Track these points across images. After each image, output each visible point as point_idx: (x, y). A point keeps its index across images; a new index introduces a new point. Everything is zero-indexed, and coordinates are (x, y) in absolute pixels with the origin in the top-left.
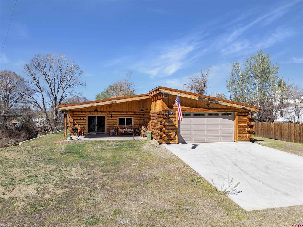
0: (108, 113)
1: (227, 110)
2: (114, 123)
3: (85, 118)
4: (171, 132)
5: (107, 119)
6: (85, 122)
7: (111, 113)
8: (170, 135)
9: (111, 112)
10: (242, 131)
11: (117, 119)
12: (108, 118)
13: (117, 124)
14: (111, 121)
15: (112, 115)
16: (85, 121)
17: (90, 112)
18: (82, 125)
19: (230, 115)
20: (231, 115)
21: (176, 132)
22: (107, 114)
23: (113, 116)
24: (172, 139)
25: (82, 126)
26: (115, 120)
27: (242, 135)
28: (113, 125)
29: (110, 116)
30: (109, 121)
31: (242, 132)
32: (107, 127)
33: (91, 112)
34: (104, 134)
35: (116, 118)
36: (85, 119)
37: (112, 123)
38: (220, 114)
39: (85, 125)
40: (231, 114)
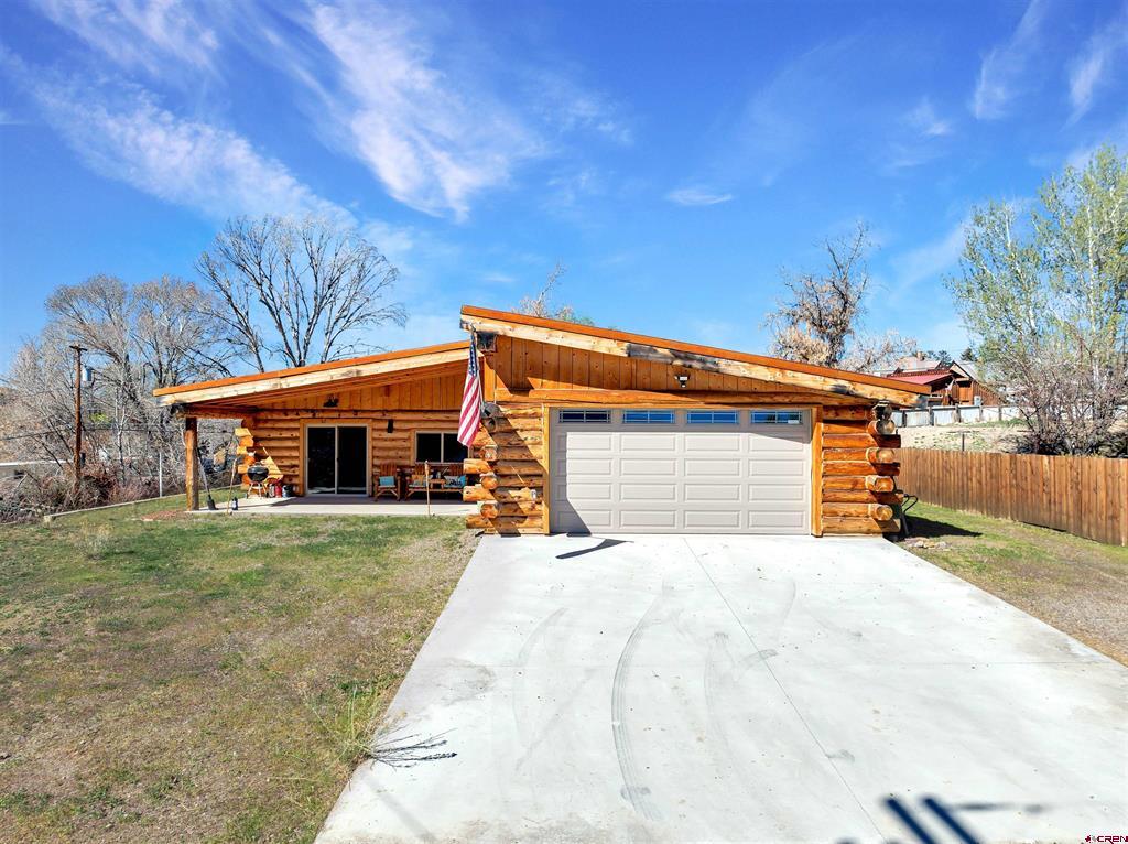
0: (379, 415)
1: (767, 400)
2: (400, 453)
3: (295, 434)
4: (520, 488)
5: (374, 439)
6: (297, 448)
7: (388, 416)
8: (516, 499)
9: (387, 411)
10: (842, 490)
11: (409, 438)
12: (376, 435)
13: (409, 458)
14: (388, 444)
15: (391, 422)
16: (295, 444)
17: (313, 411)
18: (286, 457)
21: (539, 489)
22: (374, 420)
23: (395, 425)
24: (526, 517)
25: (287, 463)
26: (405, 440)
27: (842, 508)
28: (395, 461)
29: (386, 425)
30: (380, 444)
31: (841, 495)
32: (374, 466)
33: (318, 410)
34: (364, 492)
35: (405, 435)
36: (297, 438)
37: (392, 453)
38: (745, 414)
39: (297, 458)
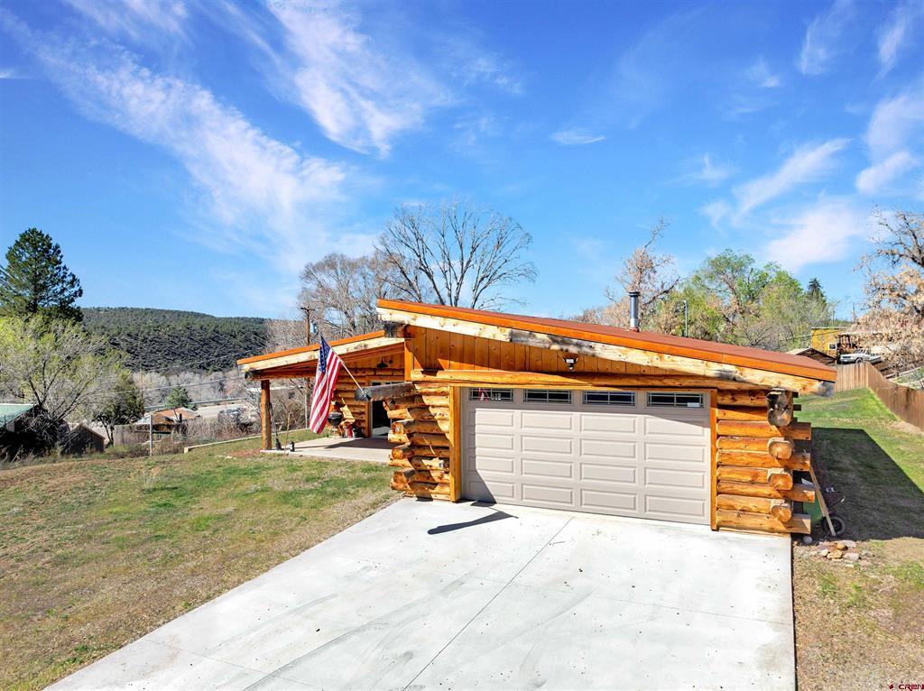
4: (431, 458)
8: (428, 468)
10: (739, 482)
18: (356, 406)
19: (689, 404)
20: (697, 405)
21: (446, 459)
24: (436, 484)
25: (357, 410)
27: (741, 502)
31: (738, 488)
38: (641, 397)
39: (364, 407)
40: (696, 400)
